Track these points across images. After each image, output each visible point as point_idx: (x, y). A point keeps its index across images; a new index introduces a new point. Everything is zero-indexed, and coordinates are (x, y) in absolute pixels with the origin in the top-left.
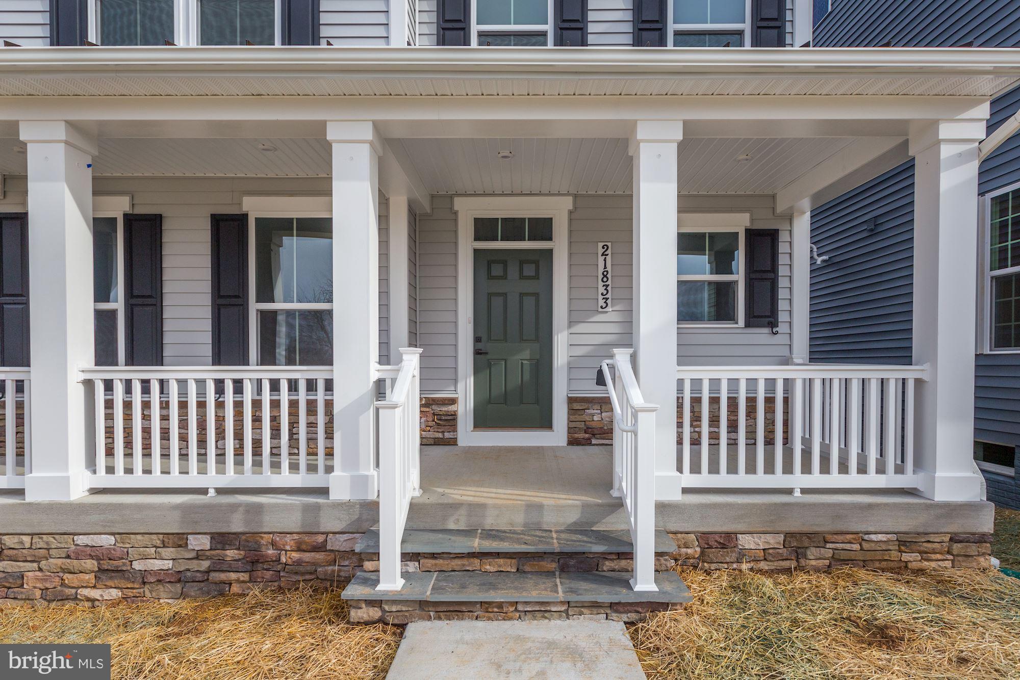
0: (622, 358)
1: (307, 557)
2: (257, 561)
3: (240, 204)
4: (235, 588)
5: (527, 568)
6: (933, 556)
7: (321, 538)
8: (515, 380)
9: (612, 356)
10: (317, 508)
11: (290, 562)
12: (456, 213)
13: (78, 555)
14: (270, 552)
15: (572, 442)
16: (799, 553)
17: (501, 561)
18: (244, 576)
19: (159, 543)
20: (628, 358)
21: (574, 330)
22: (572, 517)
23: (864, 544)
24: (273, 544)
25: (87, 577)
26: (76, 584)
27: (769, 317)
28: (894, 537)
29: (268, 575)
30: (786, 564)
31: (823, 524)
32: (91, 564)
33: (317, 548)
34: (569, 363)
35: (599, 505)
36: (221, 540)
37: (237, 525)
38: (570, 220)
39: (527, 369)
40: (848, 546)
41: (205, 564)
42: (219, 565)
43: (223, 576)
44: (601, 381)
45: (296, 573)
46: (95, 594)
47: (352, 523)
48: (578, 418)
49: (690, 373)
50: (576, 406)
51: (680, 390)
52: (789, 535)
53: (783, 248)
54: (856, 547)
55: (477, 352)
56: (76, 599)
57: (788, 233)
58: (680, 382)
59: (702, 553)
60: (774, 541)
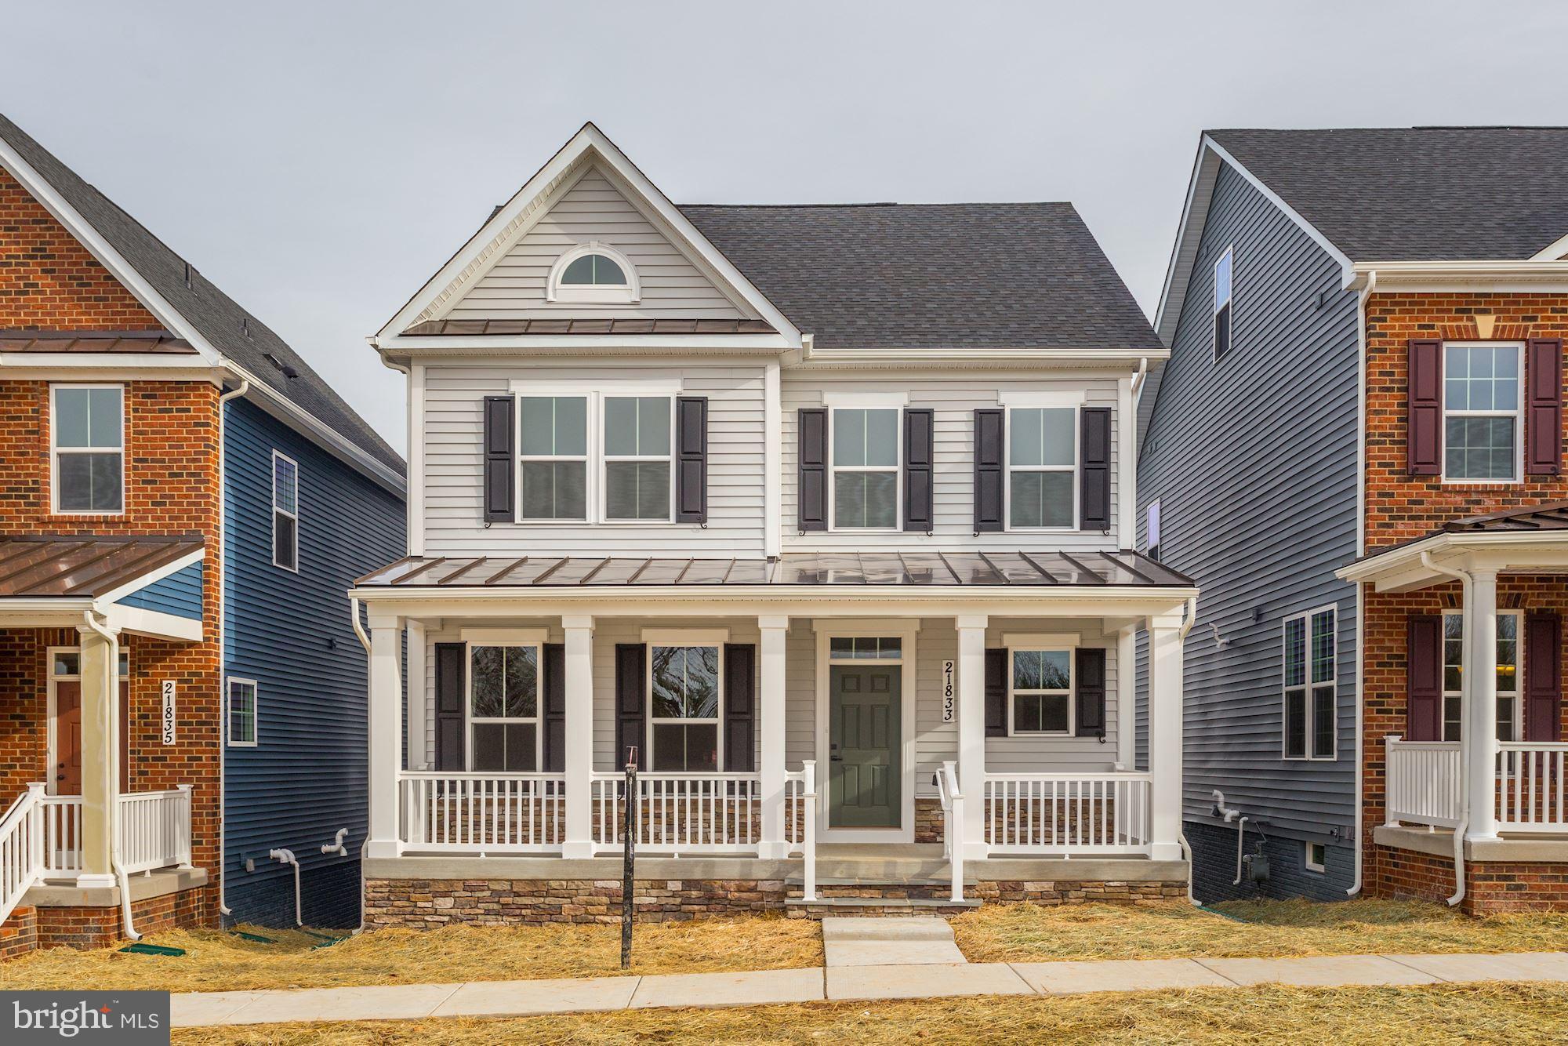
0: (949, 767)
1: (744, 895)
2: (713, 898)
3: (639, 636)
4: (698, 915)
5: (888, 896)
6: (1150, 896)
7: (753, 884)
8: (867, 785)
9: (943, 766)
10: (751, 863)
11: (733, 898)
12: (815, 634)
13: (597, 893)
14: (721, 892)
15: (920, 840)
16: (1063, 894)
17: (872, 891)
18: (704, 908)
19: (649, 886)
20: (953, 767)
21: (921, 739)
22: (916, 870)
23: (1106, 889)
24: (722, 887)
25: (602, 908)
26: (595, 912)
27: (1097, 727)
28: (1125, 884)
29: (719, 907)
30: (1055, 901)
31: (1079, 876)
32: (605, 900)
33: (750, 890)
34: (916, 769)
35: (934, 862)
36: (688, 884)
37: (697, 875)
38: (918, 641)
39: (877, 774)
40: (1095, 890)
41: (679, 900)
42: (687, 901)
43: (690, 908)
44: (935, 783)
45: (737, 906)
46: (607, 919)
47: (774, 874)
48: (924, 818)
49: (995, 777)
50: (923, 807)
51: (988, 793)
52: (1058, 883)
53: (1109, 665)
54: (1102, 890)
55: (833, 759)
56: (594, 922)
57: (1114, 652)
58: (988, 784)
59: (1001, 895)
60: (1048, 886)
